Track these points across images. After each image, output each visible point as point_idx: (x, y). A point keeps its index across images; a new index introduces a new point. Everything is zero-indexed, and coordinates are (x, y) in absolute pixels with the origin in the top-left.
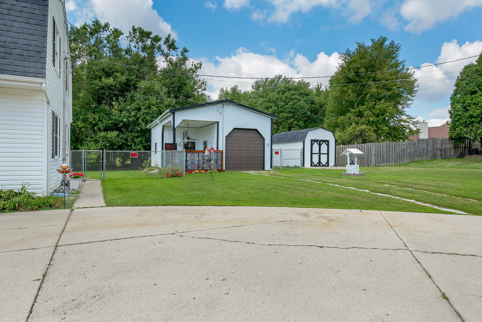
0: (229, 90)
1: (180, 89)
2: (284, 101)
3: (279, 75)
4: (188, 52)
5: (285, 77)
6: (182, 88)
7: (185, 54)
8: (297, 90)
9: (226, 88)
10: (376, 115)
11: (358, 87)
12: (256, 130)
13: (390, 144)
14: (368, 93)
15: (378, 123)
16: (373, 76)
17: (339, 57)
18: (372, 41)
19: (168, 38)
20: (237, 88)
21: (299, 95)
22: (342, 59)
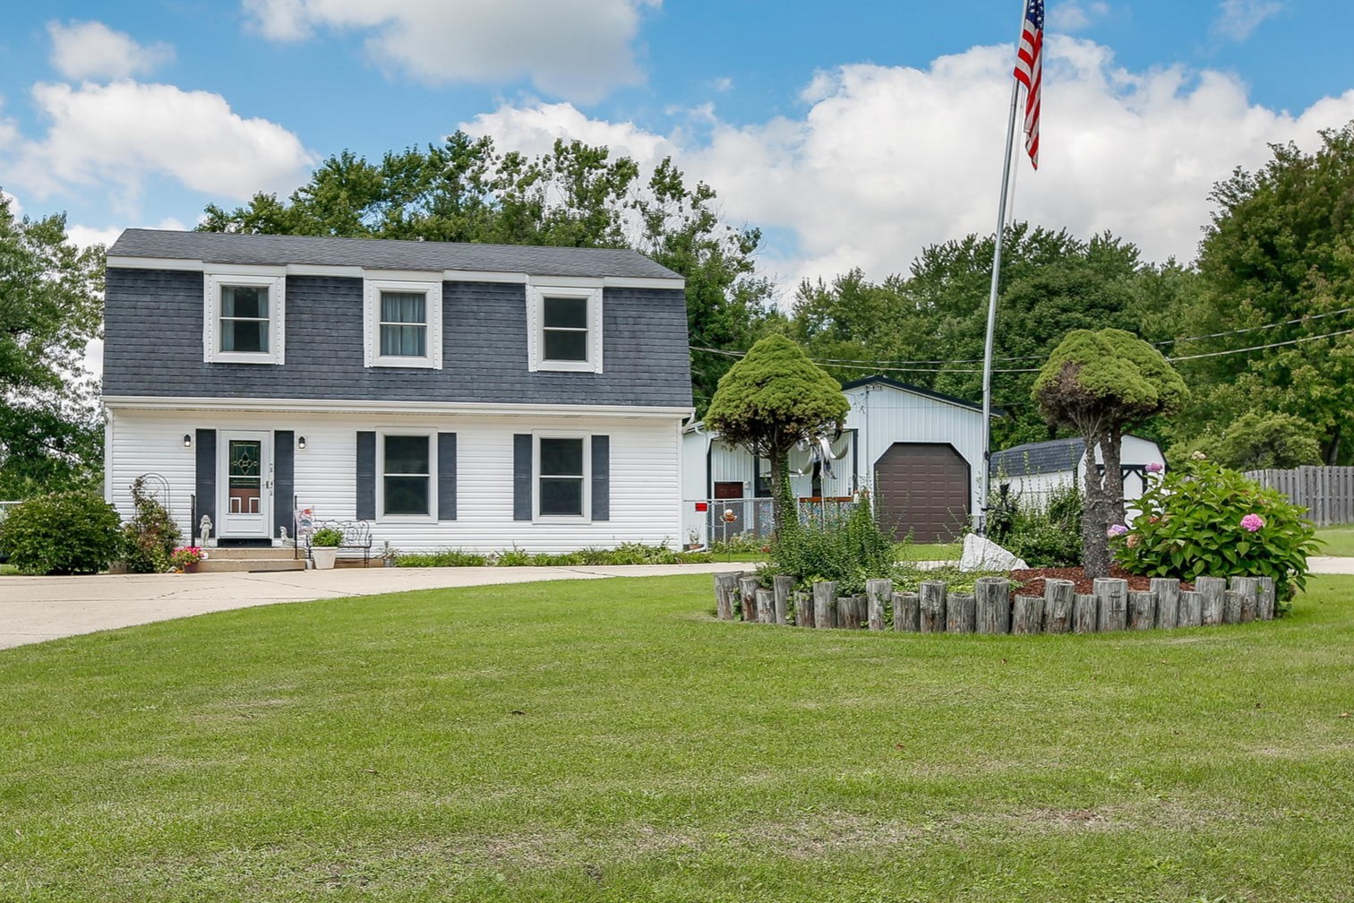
0: (830, 288)
1: (702, 319)
2: (1034, 334)
3: (1015, 225)
4: (715, 196)
5: (1039, 232)
6: (707, 317)
7: (704, 202)
8: (1077, 294)
9: (820, 283)
10: (1334, 378)
11: (1274, 290)
12: (949, 446)
13: (1315, 471)
14: (1307, 309)
15: (1343, 403)
16: (1323, 255)
17: (1211, 196)
18: (1324, 136)
19: (662, 169)
20: (860, 277)
21: (1087, 310)
22: (1222, 201)
